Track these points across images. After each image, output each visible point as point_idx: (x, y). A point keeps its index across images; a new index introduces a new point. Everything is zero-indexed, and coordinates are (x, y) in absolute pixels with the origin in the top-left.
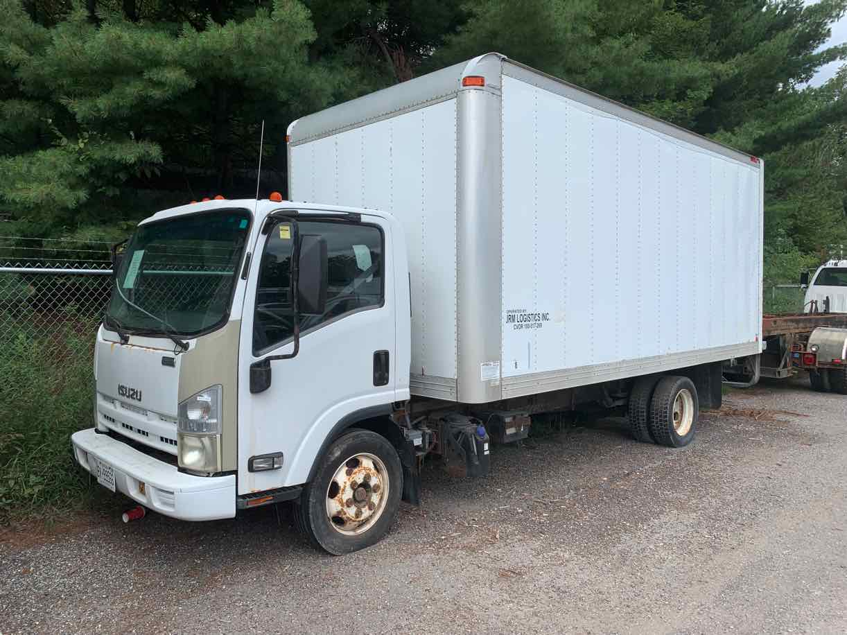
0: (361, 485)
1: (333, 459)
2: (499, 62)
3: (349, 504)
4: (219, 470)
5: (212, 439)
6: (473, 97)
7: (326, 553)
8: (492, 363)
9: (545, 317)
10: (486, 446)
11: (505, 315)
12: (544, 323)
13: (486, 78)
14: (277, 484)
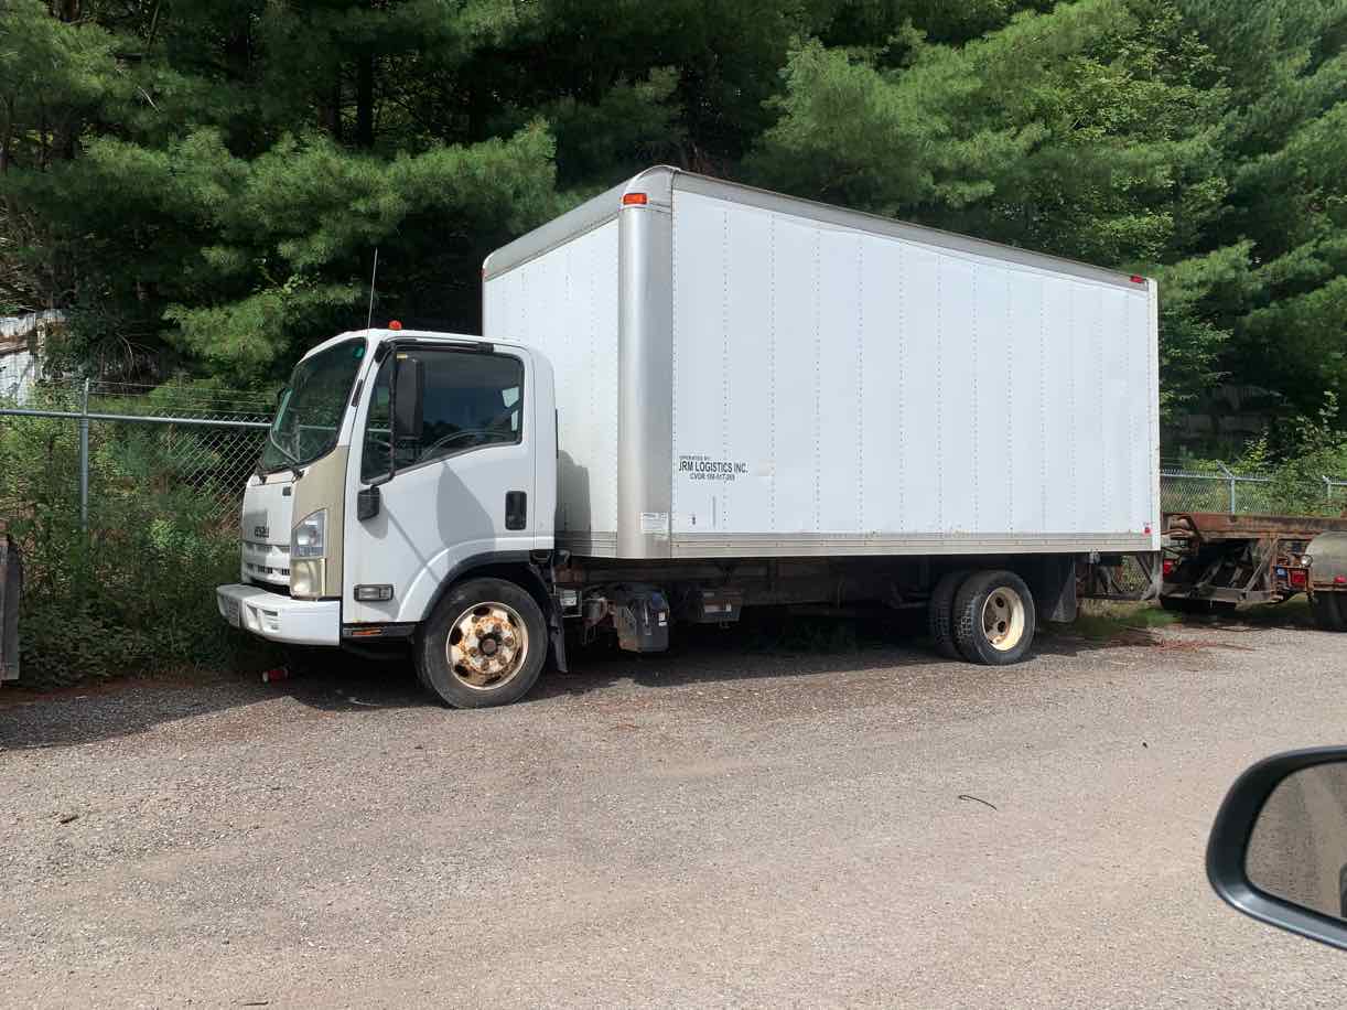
0: (489, 636)
1: (454, 602)
2: (669, 176)
3: (473, 652)
4: (323, 594)
5: (317, 562)
6: (634, 214)
7: (446, 705)
8: (657, 514)
9: (739, 468)
10: (662, 616)
11: (677, 462)
12: (738, 475)
13: (649, 195)
14: (386, 618)
